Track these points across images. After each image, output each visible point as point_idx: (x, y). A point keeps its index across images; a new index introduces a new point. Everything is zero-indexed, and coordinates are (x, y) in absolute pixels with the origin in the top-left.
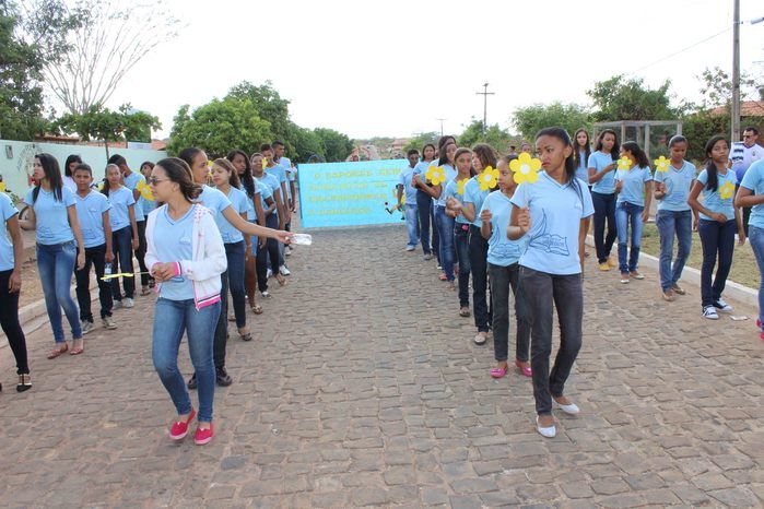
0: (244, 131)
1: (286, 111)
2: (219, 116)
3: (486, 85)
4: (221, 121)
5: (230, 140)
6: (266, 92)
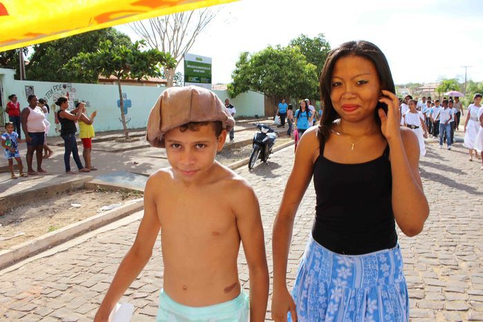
0: (290, 73)
4: (271, 64)
5: (278, 80)
6: (319, 43)
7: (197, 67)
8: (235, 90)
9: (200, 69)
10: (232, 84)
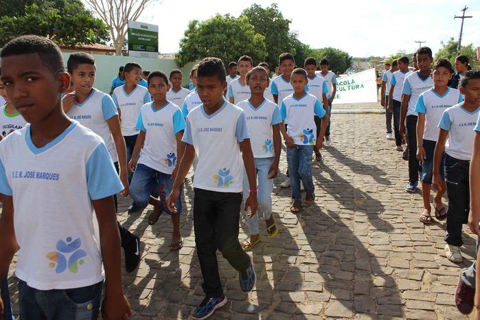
0: (237, 43)
1: (288, 29)
2: (217, 30)
3: (464, 10)
6: (272, 13)
7: (142, 35)
8: (182, 59)
9: (145, 37)
10: (180, 53)
